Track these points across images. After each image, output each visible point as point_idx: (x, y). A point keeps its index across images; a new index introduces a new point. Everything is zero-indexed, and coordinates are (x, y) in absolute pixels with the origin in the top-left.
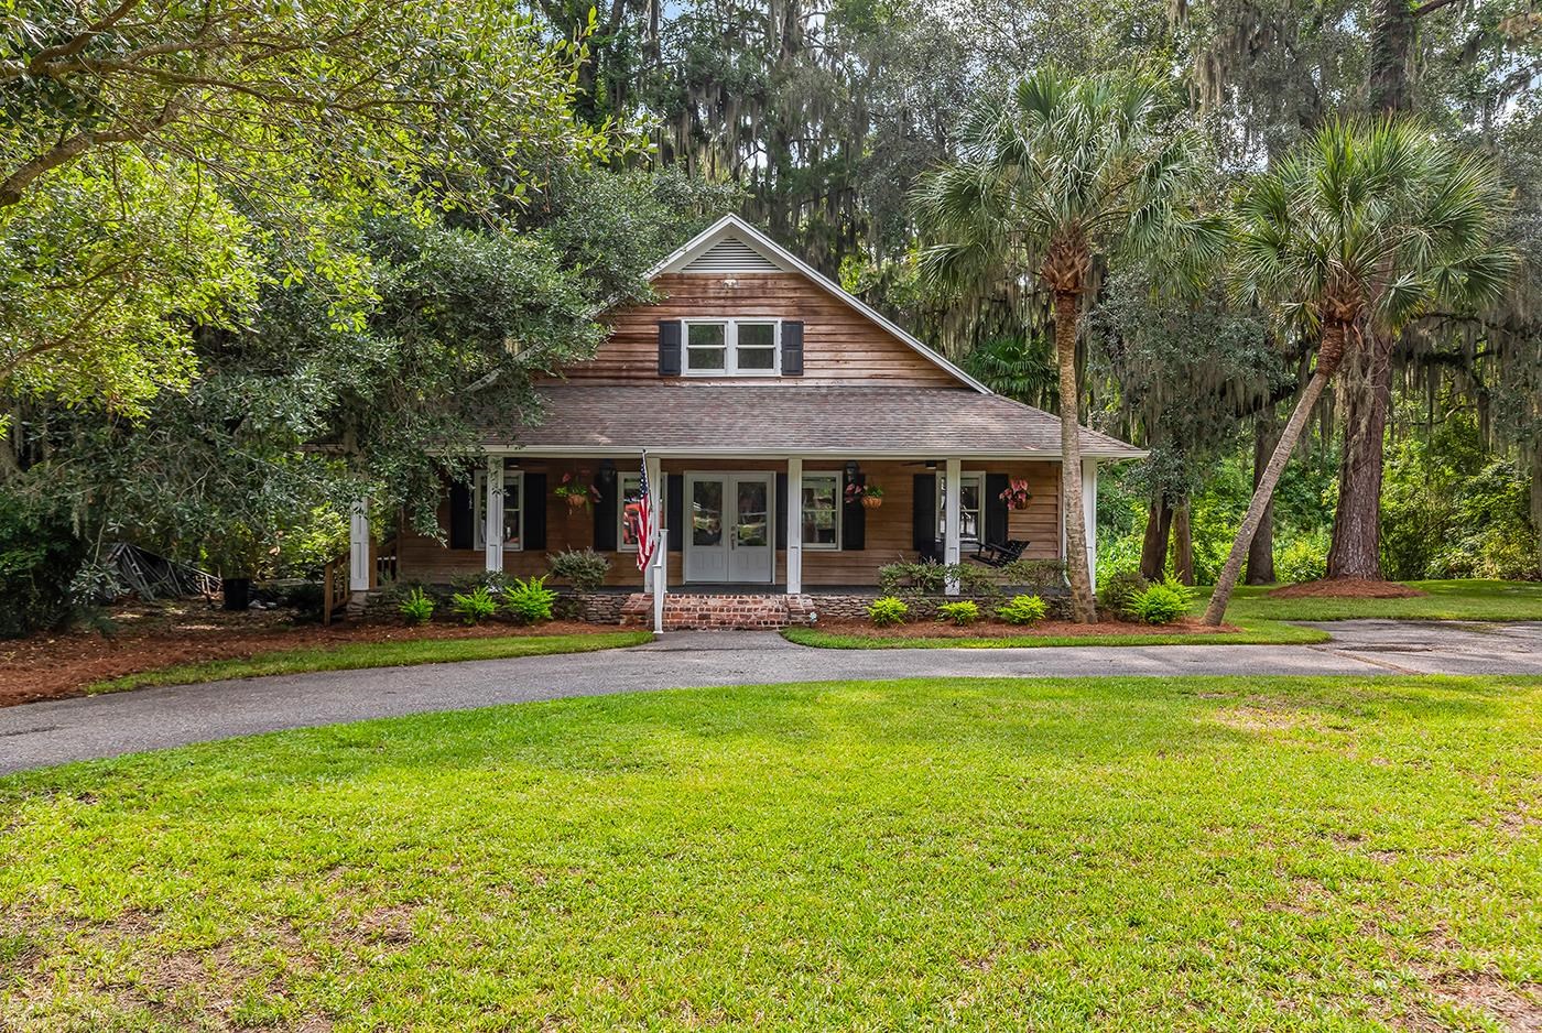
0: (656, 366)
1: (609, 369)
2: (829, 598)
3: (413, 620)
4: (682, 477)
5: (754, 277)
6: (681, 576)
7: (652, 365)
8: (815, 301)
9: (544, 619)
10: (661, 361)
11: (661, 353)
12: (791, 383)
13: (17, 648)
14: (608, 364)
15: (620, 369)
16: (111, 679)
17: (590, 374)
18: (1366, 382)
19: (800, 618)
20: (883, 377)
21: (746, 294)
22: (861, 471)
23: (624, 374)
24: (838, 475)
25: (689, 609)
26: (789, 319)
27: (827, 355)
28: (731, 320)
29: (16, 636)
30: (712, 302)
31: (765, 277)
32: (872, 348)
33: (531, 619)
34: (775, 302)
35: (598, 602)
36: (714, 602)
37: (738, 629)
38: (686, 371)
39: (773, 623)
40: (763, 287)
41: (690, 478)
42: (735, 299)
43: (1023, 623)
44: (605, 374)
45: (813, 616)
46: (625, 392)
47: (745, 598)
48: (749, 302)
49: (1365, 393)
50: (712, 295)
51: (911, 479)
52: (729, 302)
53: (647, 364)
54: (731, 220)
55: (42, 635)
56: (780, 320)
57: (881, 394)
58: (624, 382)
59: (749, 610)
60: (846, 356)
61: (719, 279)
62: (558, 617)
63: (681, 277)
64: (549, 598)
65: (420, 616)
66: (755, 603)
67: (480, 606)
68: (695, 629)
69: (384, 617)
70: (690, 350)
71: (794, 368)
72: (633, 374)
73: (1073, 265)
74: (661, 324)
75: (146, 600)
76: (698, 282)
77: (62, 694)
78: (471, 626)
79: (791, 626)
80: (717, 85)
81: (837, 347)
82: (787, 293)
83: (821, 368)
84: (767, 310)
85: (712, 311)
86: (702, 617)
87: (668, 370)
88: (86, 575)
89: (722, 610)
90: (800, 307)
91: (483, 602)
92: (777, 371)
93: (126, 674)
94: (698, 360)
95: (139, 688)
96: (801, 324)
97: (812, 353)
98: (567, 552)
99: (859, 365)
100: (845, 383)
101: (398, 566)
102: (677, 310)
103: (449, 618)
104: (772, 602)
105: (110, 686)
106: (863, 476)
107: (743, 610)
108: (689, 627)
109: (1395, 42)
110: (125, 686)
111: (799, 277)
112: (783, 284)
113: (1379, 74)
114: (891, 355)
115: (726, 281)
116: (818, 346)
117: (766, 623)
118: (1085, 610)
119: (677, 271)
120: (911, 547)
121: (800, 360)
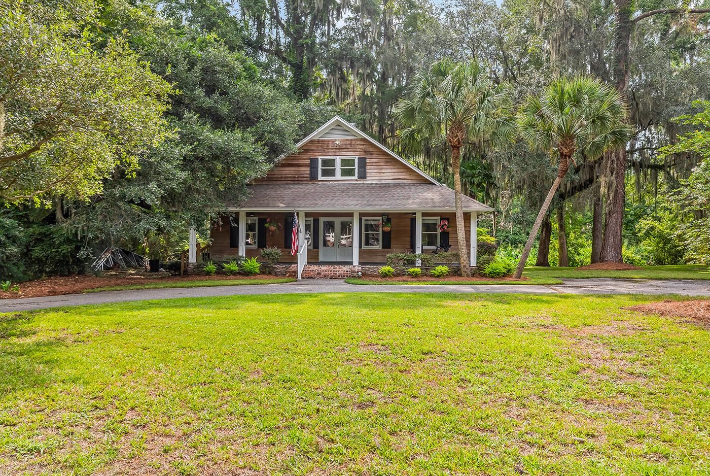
0: (309, 176)
1: (290, 177)
2: (370, 267)
3: (208, 273)
4: (318, 220)
5: (347, 140)
6: (318, 259)
7: (307, 175)
8: (371, 149)
9: (256, 274)
10: (311, 174)
11: (311, 171)
12: (362, 182)
13: (65, 279)
14: (290, 175)
15: (295, 177)
16: (92, 288)
17: (283, 179)
18: (612, 178)
19: (355, 274)
20: (398, 179)
21: (344, 147)
22: (389, 217)
23: (296, 179)
24: (380, 218)
25: (313, 271)
26: (361, 157)
27: (376, 171)
28: (338, 157)
29: (66, 276)
30: (331, 150)
31: (351, 140)
32: (394, 168)
33: (251, 273)
34: (355, 150)
35: (280, 268)
36: (324, 268)
37: (331, 278)
38: (320, 177)
39: (344, 276)
40: (350, 144)
41: (322, 220)
42: (340, 148)
43: (439, 276)
44: (289, 179)
45: (360, 273)
46: (296, 186)
47: (336, 266)
48: (345, 150)
49: (612, 183)
50: (330, 148)
51: (410, 220)
52: (337, 150)
53: (305, 175)
54: (337, 118)
55: (74, 275)
56: (357, 157)
57: (396, 186)
58: (296, 182)
59: (336, 271)
60: (384, 171)
61: (334, 141)
62: (263, 273)
63: (318, 141)
64: (258, 266)
65: (211, 272)
66: (339, 268)
67: (233, 268)
68: (315, 278)
69: (199, 272)
70: (322, 169)
71: (363, 176)
72: (300, 179)
73: (457, 136)
74: (311, 159)
75: (123, 268)
76: (325, 143)
77: (75, 292)
78: (229, 276)
79: (351, 277)
80: (349, 58)
81: (379, 167)
82: (360, 146)
83: (374, 176)
84: (352, 153)
85: (330, 154)
86: (318, 274)
87: (313, 177)
88: (82, 252)
89: (326, 271)
90: (365, 151)
91: (234, 267)
92: (356, 177)
93: (98, 288)
94: (325, 173)
95: (101, 291)
96: (365, 158)
97: (370, 170)
98: (266, 249)
99: (389, 175)
100: (383, 182)
101: (210, 254)
102: (317, 154)
103: (221, 272)
104: (346, 268)
105: (91, 290)
106: (390, 219)
107: (334, 271)
108: (312, 278)
109: (624, 34)
110: (96, 291)
111: (364, 140)
112: (358, 142)
113: (617, 47)
114: (402, 170)
115: (336, 142)
116: (372, 167)
117: (342, 276)
118: (465, 272)
119: (316, 138)
120: (410, 247)
121: (365, 173)
